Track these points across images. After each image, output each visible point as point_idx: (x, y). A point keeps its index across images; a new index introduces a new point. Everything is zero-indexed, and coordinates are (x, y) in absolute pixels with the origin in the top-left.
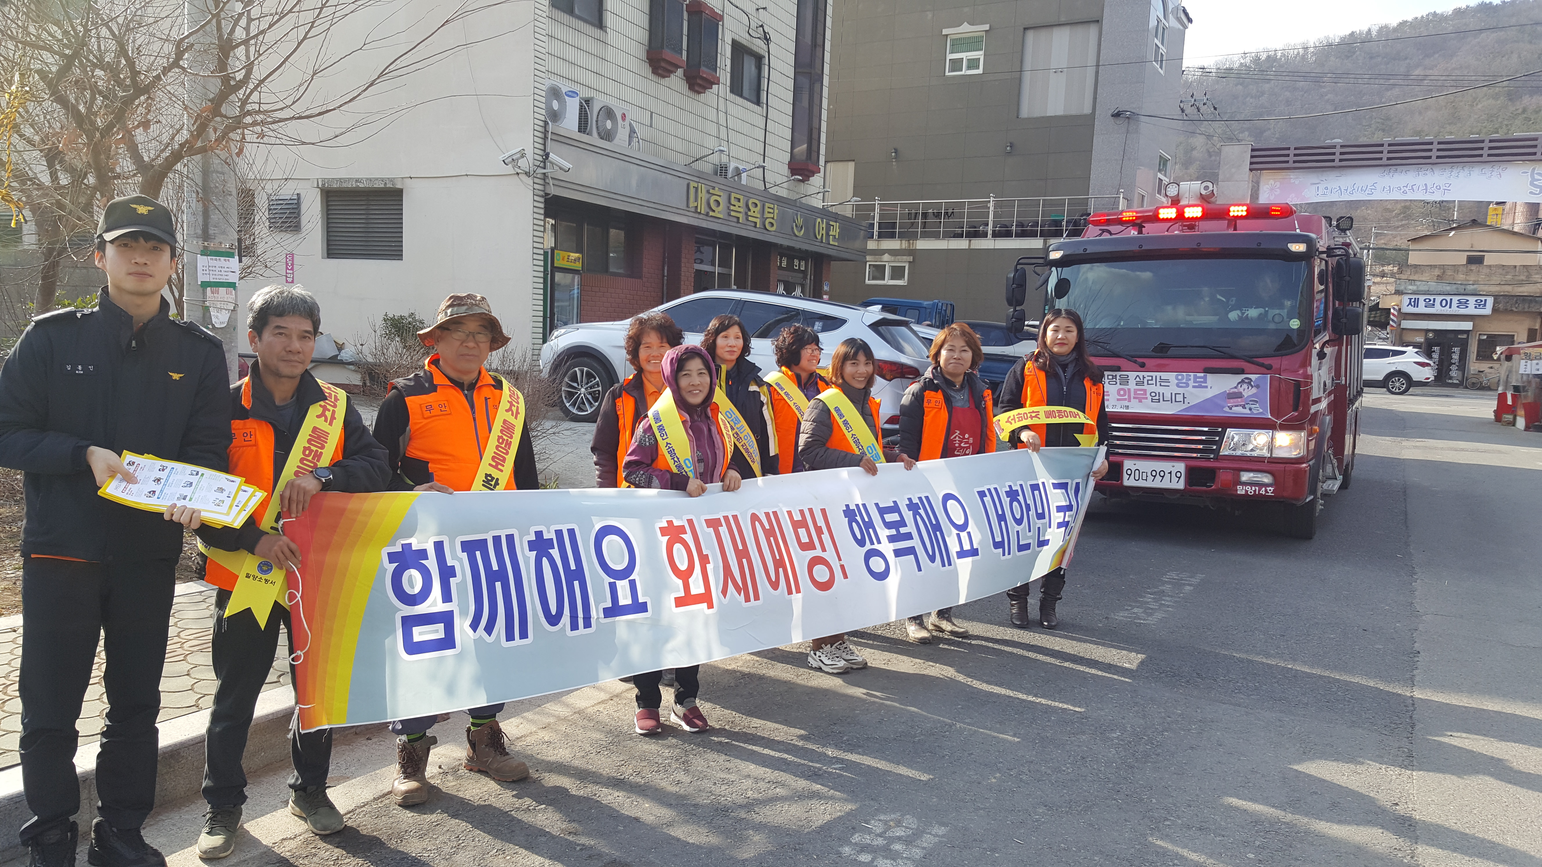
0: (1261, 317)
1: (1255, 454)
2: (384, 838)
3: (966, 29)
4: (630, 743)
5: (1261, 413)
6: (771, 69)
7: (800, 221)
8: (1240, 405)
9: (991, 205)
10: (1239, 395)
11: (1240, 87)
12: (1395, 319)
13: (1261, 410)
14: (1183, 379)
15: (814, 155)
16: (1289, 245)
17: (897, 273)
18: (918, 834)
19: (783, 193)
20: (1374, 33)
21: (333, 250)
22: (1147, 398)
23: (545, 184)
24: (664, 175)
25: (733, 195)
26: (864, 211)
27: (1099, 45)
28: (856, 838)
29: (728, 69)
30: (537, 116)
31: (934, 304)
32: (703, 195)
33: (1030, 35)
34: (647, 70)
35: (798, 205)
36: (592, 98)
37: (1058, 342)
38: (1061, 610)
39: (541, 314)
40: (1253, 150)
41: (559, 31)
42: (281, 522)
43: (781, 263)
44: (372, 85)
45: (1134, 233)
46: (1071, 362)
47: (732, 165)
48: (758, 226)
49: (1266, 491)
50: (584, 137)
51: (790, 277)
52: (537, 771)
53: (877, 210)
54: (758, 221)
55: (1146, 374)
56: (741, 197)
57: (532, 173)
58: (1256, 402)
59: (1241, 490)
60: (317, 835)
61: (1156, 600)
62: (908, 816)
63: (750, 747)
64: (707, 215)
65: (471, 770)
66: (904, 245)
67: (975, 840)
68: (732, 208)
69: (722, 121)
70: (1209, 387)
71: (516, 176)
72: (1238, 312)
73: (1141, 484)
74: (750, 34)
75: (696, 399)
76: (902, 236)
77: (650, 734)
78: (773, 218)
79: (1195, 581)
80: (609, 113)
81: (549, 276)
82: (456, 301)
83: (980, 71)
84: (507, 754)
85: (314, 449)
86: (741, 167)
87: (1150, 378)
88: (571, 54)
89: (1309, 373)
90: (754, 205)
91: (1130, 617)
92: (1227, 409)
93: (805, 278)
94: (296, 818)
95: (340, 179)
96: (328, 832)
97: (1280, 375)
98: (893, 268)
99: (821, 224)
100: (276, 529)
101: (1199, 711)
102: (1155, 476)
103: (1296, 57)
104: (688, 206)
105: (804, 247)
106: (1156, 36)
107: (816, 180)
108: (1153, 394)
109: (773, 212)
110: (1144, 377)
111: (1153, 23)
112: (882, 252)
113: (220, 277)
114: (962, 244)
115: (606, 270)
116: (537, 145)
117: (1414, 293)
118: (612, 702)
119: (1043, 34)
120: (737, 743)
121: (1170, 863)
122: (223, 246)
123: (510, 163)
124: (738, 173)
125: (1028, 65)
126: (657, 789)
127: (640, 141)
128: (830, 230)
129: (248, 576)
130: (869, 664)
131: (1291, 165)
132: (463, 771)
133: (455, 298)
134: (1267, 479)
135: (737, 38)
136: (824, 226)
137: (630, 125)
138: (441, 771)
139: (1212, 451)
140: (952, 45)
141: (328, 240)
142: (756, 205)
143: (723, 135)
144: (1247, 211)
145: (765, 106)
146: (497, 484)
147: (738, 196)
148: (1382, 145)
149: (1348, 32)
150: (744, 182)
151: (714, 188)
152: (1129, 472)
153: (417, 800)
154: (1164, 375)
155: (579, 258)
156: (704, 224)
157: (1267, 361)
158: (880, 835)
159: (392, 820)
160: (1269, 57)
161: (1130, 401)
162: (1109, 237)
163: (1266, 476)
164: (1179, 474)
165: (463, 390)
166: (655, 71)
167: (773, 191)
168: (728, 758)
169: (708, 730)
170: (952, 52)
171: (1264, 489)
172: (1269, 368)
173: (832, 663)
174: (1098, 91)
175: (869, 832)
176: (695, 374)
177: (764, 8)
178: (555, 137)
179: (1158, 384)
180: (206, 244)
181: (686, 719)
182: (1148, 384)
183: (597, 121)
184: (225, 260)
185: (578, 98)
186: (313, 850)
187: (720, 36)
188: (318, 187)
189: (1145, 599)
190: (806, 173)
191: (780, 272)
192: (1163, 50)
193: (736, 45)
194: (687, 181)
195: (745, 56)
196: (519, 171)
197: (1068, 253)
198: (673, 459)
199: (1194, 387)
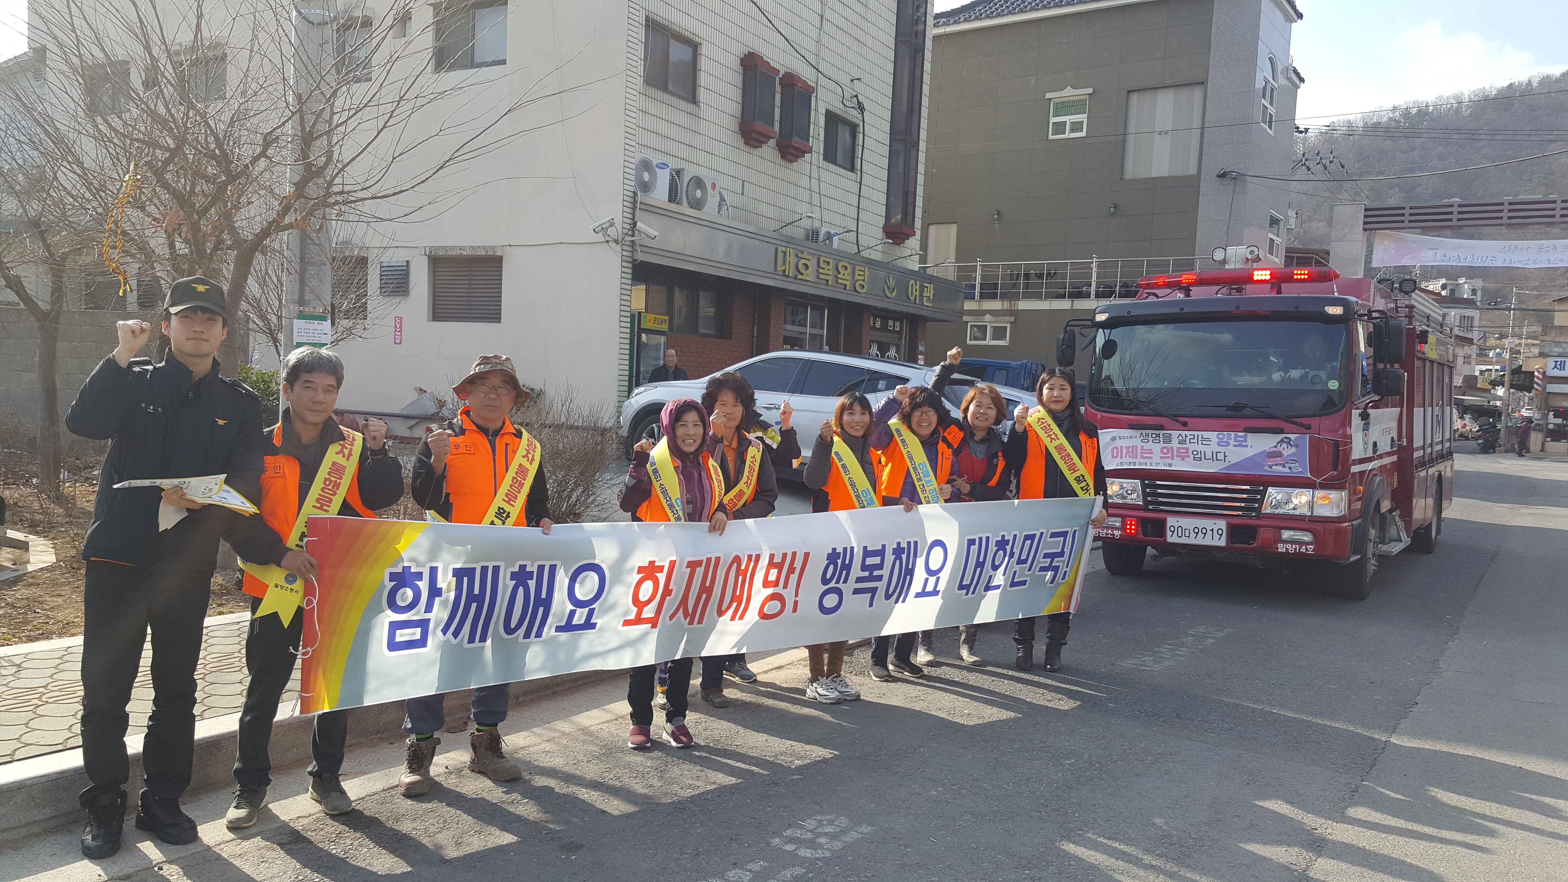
0: (1303, 378)
1: (1297, 512)
2: (383, 819)
3: (1069, 92)
4: (620, 755)
5: (1301, 472)
6: (866, 137)
7: (892, 283)
8: (1280, 464)
9: (1094, 265)
10: (1279, 454)
11: (1389, 142)
12: (1540, 382)
13: (1301, 470)
14: (1223, 438)
15: (910, 218)
16: (1326, 308)
17: (999, 333)
18: (844, 831)
19: (877, 256)
20: (1535, 84)
21: (438, 313)
22: (1189, 457)
23: (634, 251)
24: (752, 241)
25: (822, 259)
26: (965, 273)
27: (1204, 106)
28: (789, 832)
29: (822, 137)
30: (626, 187)
31: (1022, 365)
32: (792, 259)
33: (1134, 97)
34: (739, 141)
35: (890, 267)
36: (683, 169)
37: (1054, 399)
38: (1067, 655)
39: (627, 373)
40: (1366, 210)
41: (652, 107)
42: (305, 540)
43: (874, 324)
44: (442, 167)
45: (1180, 296)
46: (1066, 418)
47: (823, 231)
48: (848, 288)
49: (1307, 549)
50: (673, 207)
51: (884, 337)
52: (530, 773)
53: (979, 271)
54: (848, 283)
55: (1188, 433)
56: (831, 261)
57: (620, 240)
58: (1296, 461)
59: (1281, 548)
60: (327, 815)
61: (1170, 650)
62: (842, 818)
63: (725, 761)
64: (795, 277)
65: (473, 771)
66: (1006, 305)
67: (894, 838)
68: (821, 271)
69: (815, 187)
70: (1249, 446)
71: (606, 244)
72: (1282, 373)
73: (1184, 540)
74: (844, 104)
75: (690, 447)
76: (1004, 297)
77: (640, 748)
78: (864, 280)
79: (1219, 634)
80: (698, 183)
81: (636, 337)
82: (485, 360)
83: (1083, 134)
84: (504, 757)
85: (334, 479)
86: (832, 232)
87: (1192, 437)
88: (664, 128)
89: (1348, 433)
90: (844, 268)
91: (1137, 664)
92: (1267, 468)
93: (900, 339)
94: (313, 802)
95: (446, 247)
96: (336, 812)
97: (1319, 434)
98: (995, 329)
99: (914, 287)
100: (301, 547)
101: (1163, 745)
102: (1197, 533)
103: (1449, 111)
104: (776, 270)
105: (899, 308)
106: (1264, 97)
107: (913, 243)
108: (1195, 453)
109: (864, 275)
110: (1186, 436)
111: (1259, 84)
112: (983, 313)
113: (313, 338)
114: (1064, 304)
115: (696, 332)
116: (626, 215)
117: (1559, 356)
118: (616, 722)
119: (1147, 96)
120: (714, 757)
121: (1066, 864)
122: (317, 310)
123: (601, 231)
124: (829, 236)
125: (1132, 127)
126: (629, 791)
127: (730, 208)
128: (924, 292)
129: (276, 586)
130: (862, 698)
131: (1406, 224)
132: (466, 771)
133: (485, 358)
134: (1307, 537)
135: (831, 108)
136: (918, 287)
137: (720, 193)
138: (447, 771)
139: (1254, 509)
140: (1056, 109)
141: (434, 305)
142: (846, 268)
143: (816, 201)
144: (1270, 274)
145: (859, 172)
146: (508, 516)
147: (827, 260)
148: (1502, 204)
149: (1505, 84)
150: (835, 246)
151: (802, 252)
152: (1172, 529)
153: (417, 791)
154: (1206, 434)
155: (666, 320)
156: (792, 287)
157: (1306, 421)
158: (810, 831)
159: (393, 806)
160: (1419, 111)
161: (1173, 459)
162: (1156, 300)
163: (1306, 535)
164: (1220, 532)
165: (487, 436)
166: (747, 142)
167: (865, 254)
168: (701, 768)
169: (692, 746)
170: (1055, 116)
171: (1304, 547)
172: (1308, 427)
173: (826, 693)
174: (1204, 152)
175: (802, 827)
176: (690, 425)
177: (858, 79)
178: (643, 207)
179: (1200, 442)
180: (301, 309)
181: (674, 735)
182: (1190, 443)
183: (687, 191)
184: (319, 323)
185: (668, 171)
186: (322, 826)
187: (813, 106)
188: (425, 254)
189: (1161, 649)
190: (901, 236)
191: (873, 332)
192: (1272, 110)
193: (829, 115)
194: (775, 246)
195: (840, 124)
196: (609, 239)
197: (1113, 315)
198: (666, 498)
199: (1235, 446)
